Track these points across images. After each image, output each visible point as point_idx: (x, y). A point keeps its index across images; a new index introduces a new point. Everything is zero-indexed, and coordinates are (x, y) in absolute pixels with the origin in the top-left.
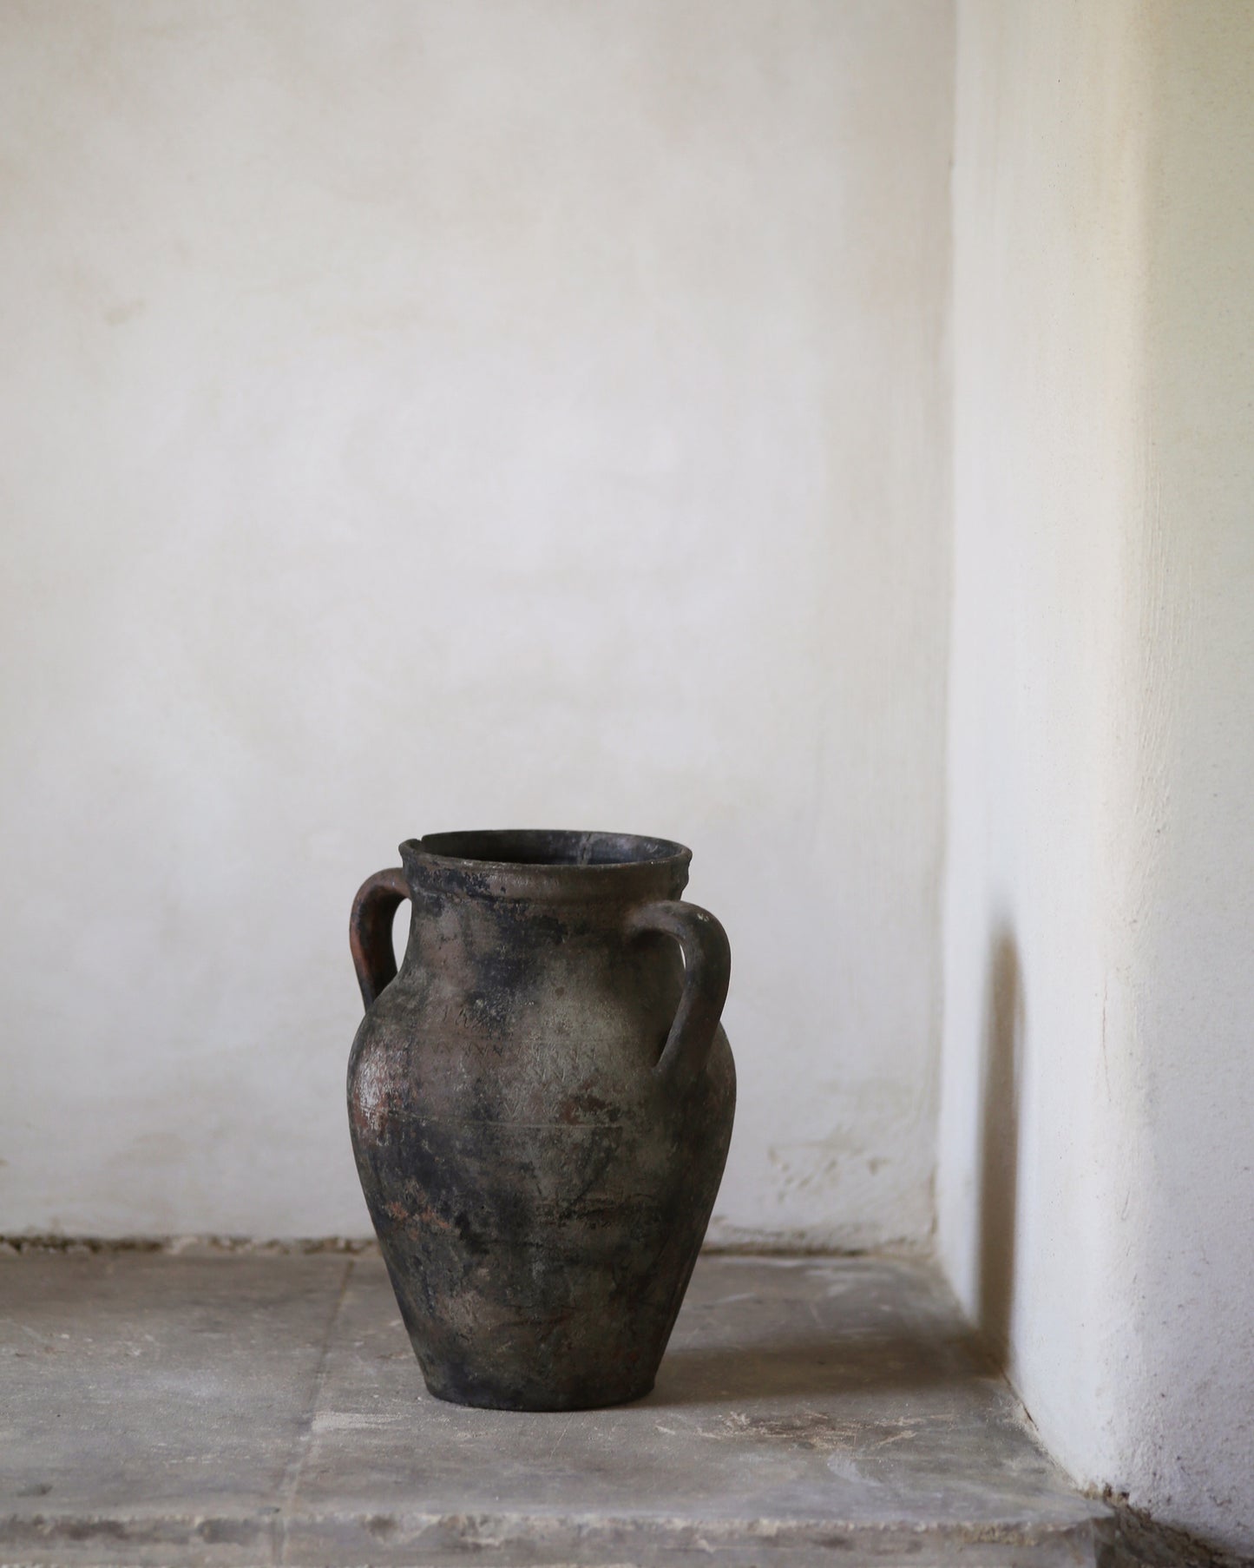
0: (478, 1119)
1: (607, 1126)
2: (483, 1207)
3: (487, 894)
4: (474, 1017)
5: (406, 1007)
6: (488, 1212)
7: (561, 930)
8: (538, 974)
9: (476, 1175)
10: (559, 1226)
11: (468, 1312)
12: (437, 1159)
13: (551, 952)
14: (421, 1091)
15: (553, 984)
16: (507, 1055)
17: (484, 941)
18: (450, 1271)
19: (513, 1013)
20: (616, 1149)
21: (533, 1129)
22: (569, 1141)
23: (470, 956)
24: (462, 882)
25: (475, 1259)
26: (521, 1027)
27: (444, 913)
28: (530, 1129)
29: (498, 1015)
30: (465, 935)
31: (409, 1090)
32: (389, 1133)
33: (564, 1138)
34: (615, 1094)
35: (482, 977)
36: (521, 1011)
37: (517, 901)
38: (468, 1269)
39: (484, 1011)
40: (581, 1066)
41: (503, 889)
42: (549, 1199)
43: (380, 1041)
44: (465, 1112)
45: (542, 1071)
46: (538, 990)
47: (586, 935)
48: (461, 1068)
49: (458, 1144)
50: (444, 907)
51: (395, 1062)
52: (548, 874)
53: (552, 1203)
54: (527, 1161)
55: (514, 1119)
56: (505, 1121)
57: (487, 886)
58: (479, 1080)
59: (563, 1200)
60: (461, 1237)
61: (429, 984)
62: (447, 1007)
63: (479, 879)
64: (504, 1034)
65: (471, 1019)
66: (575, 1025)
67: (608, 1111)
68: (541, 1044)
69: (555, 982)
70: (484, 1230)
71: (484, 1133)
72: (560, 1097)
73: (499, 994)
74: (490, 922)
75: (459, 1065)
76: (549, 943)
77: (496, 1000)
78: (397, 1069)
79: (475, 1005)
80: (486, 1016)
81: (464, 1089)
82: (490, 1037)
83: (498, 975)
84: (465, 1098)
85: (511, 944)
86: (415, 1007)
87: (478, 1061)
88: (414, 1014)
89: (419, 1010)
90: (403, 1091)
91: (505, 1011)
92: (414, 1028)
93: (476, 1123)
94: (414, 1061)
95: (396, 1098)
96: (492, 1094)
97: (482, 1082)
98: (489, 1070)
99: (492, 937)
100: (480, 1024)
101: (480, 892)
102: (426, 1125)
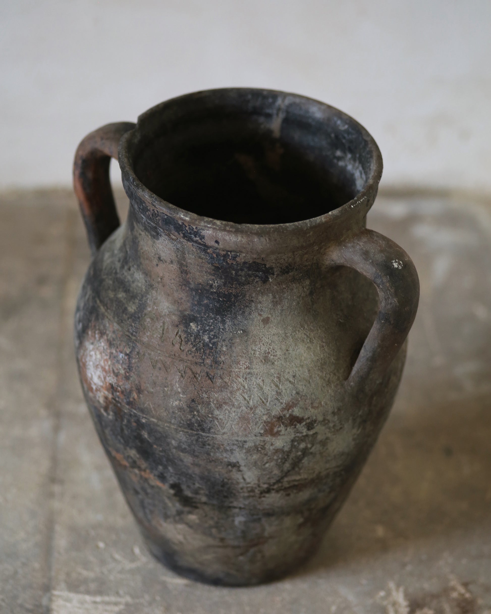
0: (192, 429)
1: (305, 434)
2: (195, 484)
3: (202, 243)
4: (188, 340)
5: (126, 309)
6: (199, 487)
7: (268, 272)
8: (247, 306)
9: (189, 465)
10: (260, 498)
11: (179, 533)
12: (155, 446)
13: (258, 289)
14: (141, 396)
15: (260, 315)
16: (219, 382)
17: (198, 273)
18: (164, 509)
19: (224, 340)
20: (311, 448)
21: (240, 441)
22: (272, 448)
23: (185, 283)
24: (178, 228)
25: (187, 509)
26: (231, 356)
27: (161, 240)
28: (237, 441)
29: (210, 341)
30: (181, 265)
31: (131, 391)
32: (113, 412)
33: (267, 447)
34: (313, 410)
35: (196, 303)
36: (231, 339)
37: (230, 251)
38: (180, 513)
39: (197, 336)
40: (284, 391)
41: (217, 242)
42: (252, 483)
43: (104, 334)
44: (180, 423)
45: (250, 397)
46: (246, 319)
47: (290, 274)
48: (177, 387)
49: (174, 442)
50: (161, 235)
51: (118, 361)
52: (259, 234)
53: (254, 486)
54: (234, 461)
55: (224, 433)
56: (215, 433)
57: (202, 237)
58: (193, 401)
59: (264, 483)
60: (175, 495)
61: (147, 292)
62: (164, 323)
63: (195, 230)
64: (216, 362)
65: (187, 342)
66: (279, 353)
67: (306, 424)
68: (249, 373)
69: (262, 313)
70: (194, 496)
71: (197, 440)
72: (265, 418)
73: (212, 321)
74: (204, 261)
75: (175, 384)
76: (257, 282)
77: (208, 325)
78: (120, 369)
79: (189, 327)
80: (200, 342)
81: (180, 405)
82: (203, 363)
83: (210, 303)
84: (180, 412)
85: (223, 280)
86: (135, 312)
87: (193, 384)
88: (134, 321)
89: (139, 318)
90: (125, 389)
91: (216, 338)
92: (135, 336)
93: (190, 431)
94: (135, 368)
95: (119, 392)
96: (205, 413)
97: (196, 402)
98: (203, 393)
99: (206, 272)
100: (195, 348)
101: (195, 239)
102: (146, 422)
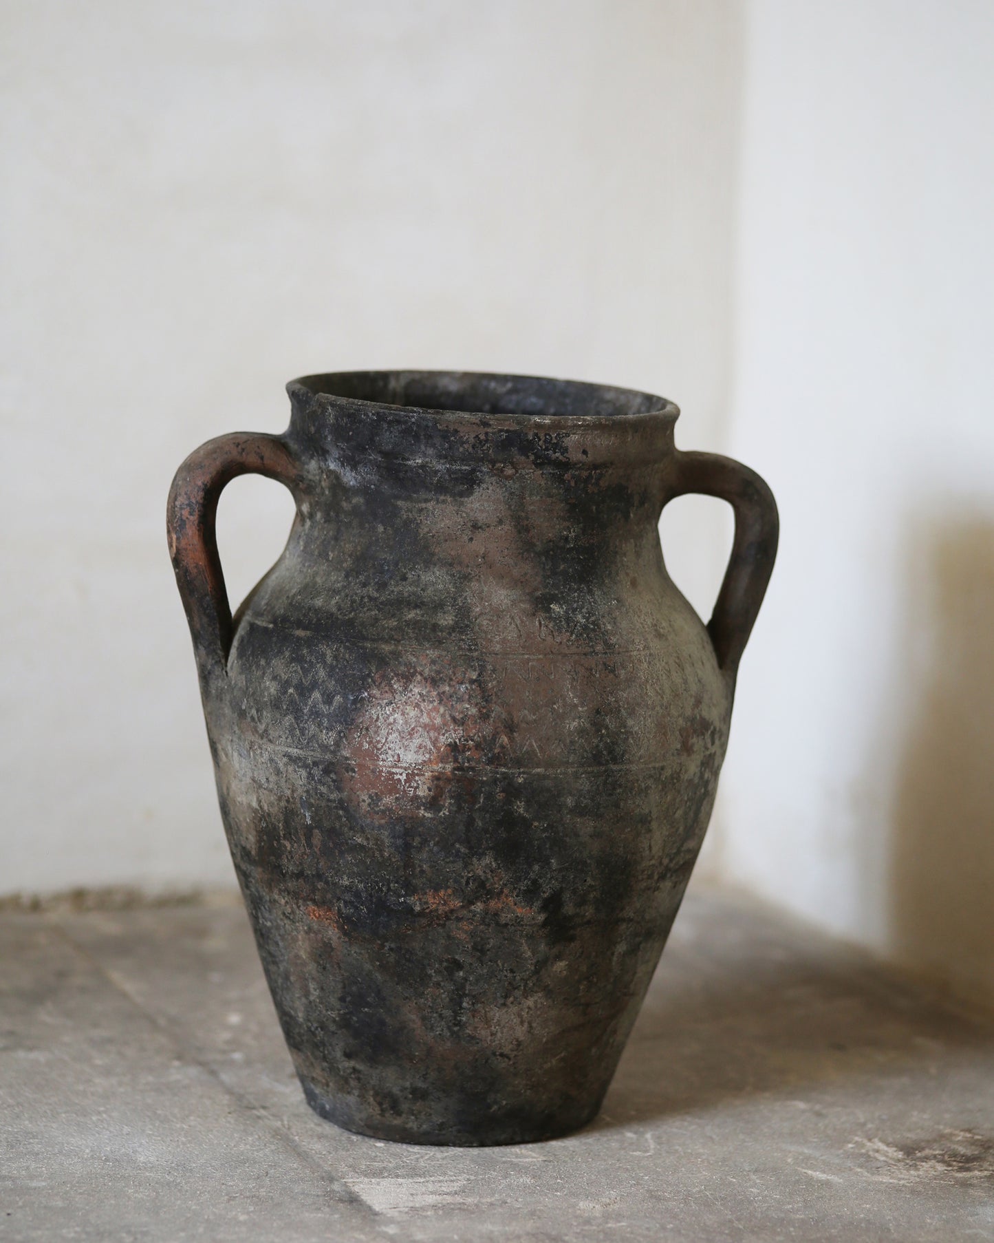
0: (600, 764)
1: (709, 752)
2: (585, 881)
3: (564, 460)
4: (560, 628)
5: (436, 625)
6: (591, 886)
7: (629, 501)
8: (612, 562)
9: (587, 839)
10: (654, 891)
11: (522, 1023)
12: (535, 824)
13: (621, 531)
14: (515, 735)
15: (627, 574)
16: (621, 673)
17: (545, 524)
18: (512, 971)
19: (603, 617)
21: (657, 769)
22: (685, 778)
23: (528, 546)
24: (526, 447)
25: (555, 950)
26: (620, 635)
27: (478, 492)
28: (654, 768)
29: (587, 621)
30: (517, 520)
31: (495, 736)
32: (451, 797)
33: (681, 775)
34: (714, 710)
35: (549, 573)
36: (610, 613)
37: (595, 467)
38: (541, 964)
39: (568, 619)
40: (688, 677)
41: (585, 452)
42: (656, 857)
43: (413, 675)
44: (582, 757)
45: (661, 689)
46: (615, 583)
47: (646, 505)
48: (572, 698)
49: (570, 801)
50: (481, 481)
51: (460, 700)
53: (656, 863)
54: (646, 811)
55: (640, 757)
56: (631, 762)
57: (565, 450)
58: (598, 712)
59: (666, 856)
60: (545, 924)
61: (460, 590)
62: (512, 618)
63: (555, 440)
64: (608, 646)
65: (559, 631)
67: (711, 734)
68: (650, 655)
69: (628, 571)
70: (577, 910)
71: (605, 783)
72: (679, 721)
73: (576, 594)
74: (554, 500)
75: (568, 693)
76: (619, 519)
77: (575, 602)
78: (467, 708)
79: (552, 611)
80: (576, 626)
81: (580, 726)
82: (594, 651)
83: (569, 568)
84: (582, 737)
85: (581, 525)
86: (456, 623)
87: (592, 686)
88: (461, 633)
89: (467, 626)
90: (484, 737)
91: (593, 616)
92: (476, 650)
93: (595, 769)
94: (496, 695)
95: (469, 749)
96: (615, 727)
97: (603, 713)
98: (608, 696)
99: (557, 518)
100: (574, 636)
101: (554, 456)
102: (525, 779)
